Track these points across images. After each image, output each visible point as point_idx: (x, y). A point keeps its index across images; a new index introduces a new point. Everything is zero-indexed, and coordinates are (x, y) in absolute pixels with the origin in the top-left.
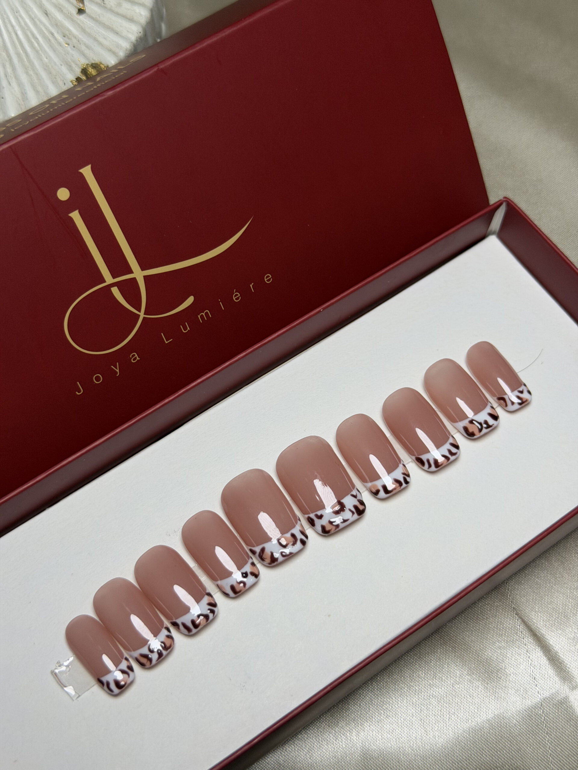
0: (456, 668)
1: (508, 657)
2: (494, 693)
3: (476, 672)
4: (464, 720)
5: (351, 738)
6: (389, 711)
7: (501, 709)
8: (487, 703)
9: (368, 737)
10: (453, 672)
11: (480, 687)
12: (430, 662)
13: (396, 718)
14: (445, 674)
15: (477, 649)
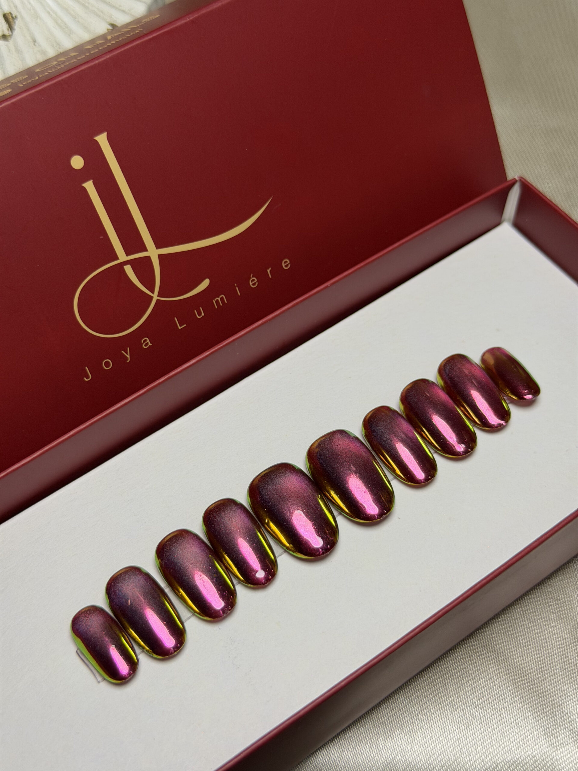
0: (506, 692)
4: (506, 750)
5: (376, 743)
6: (425, 722)
8: (535, 737)
9: (396, 746)
10: (502, 696)
11: (530, 719)
12: (479, 680)
13: (430, 732)
14: (493, 696)
15: (534, 677)
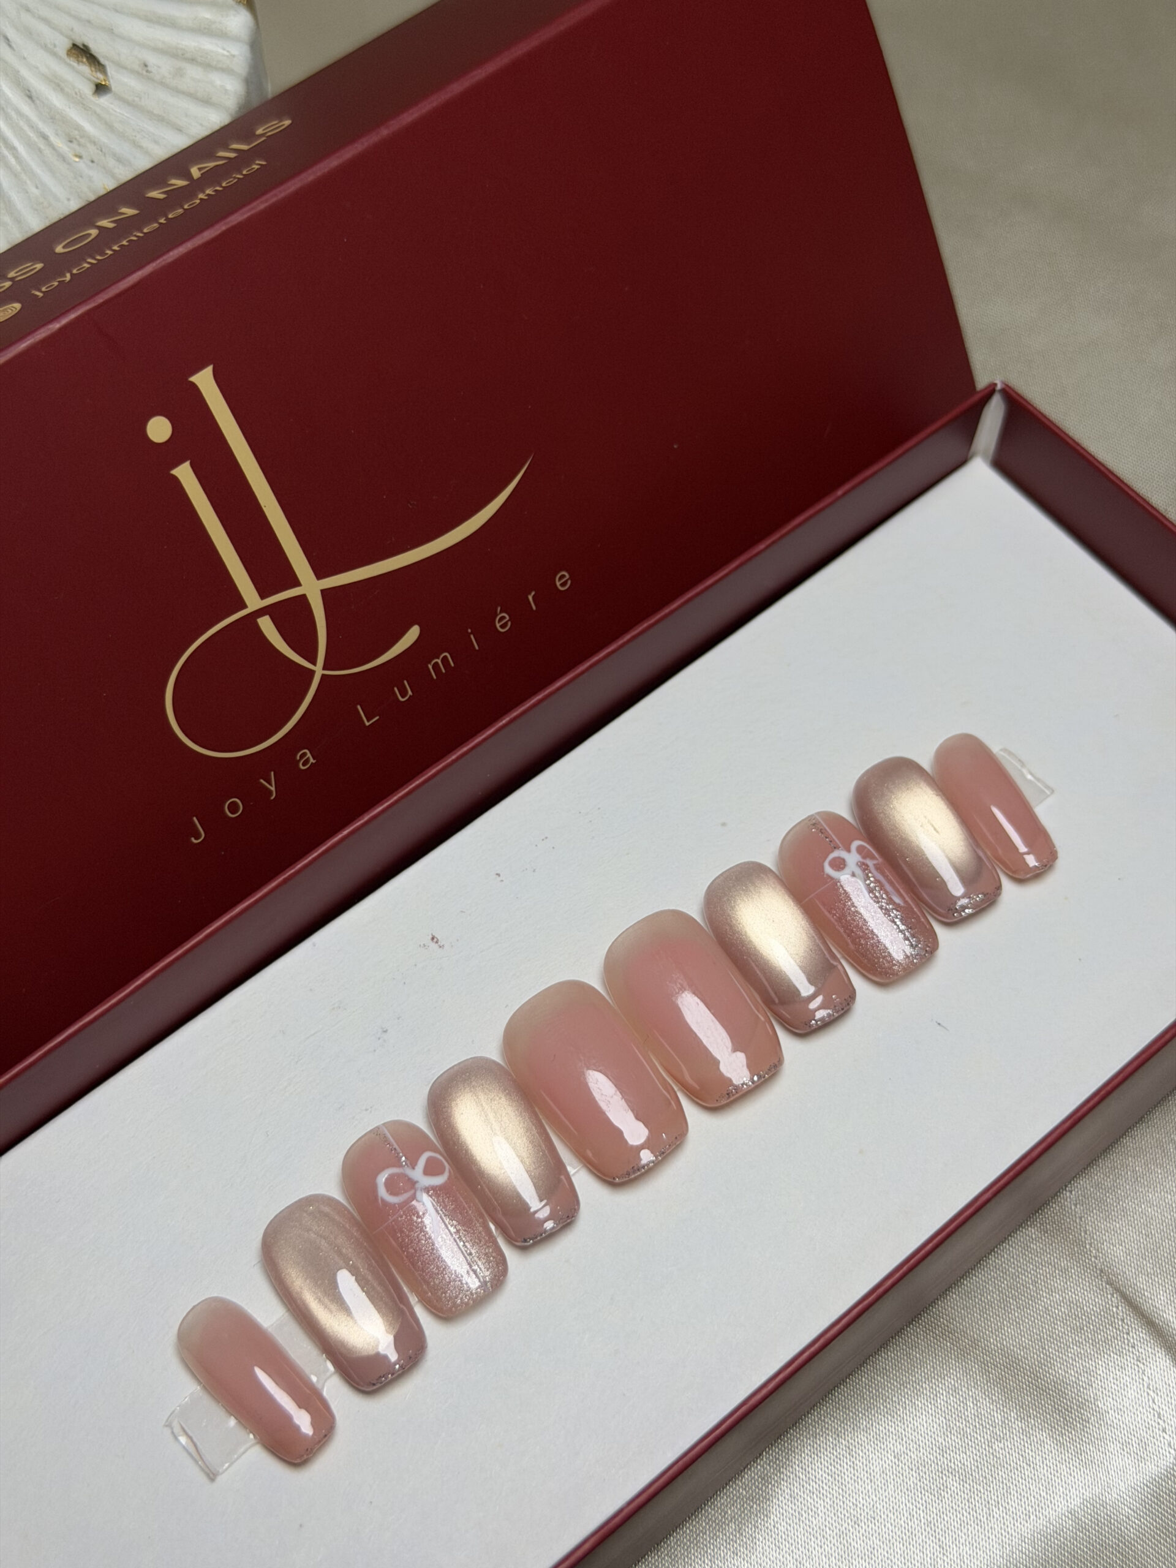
1: (1100, 1375)
2: (1078, 1453)
3: (1035, 1413)
7: (1095, 1486)
